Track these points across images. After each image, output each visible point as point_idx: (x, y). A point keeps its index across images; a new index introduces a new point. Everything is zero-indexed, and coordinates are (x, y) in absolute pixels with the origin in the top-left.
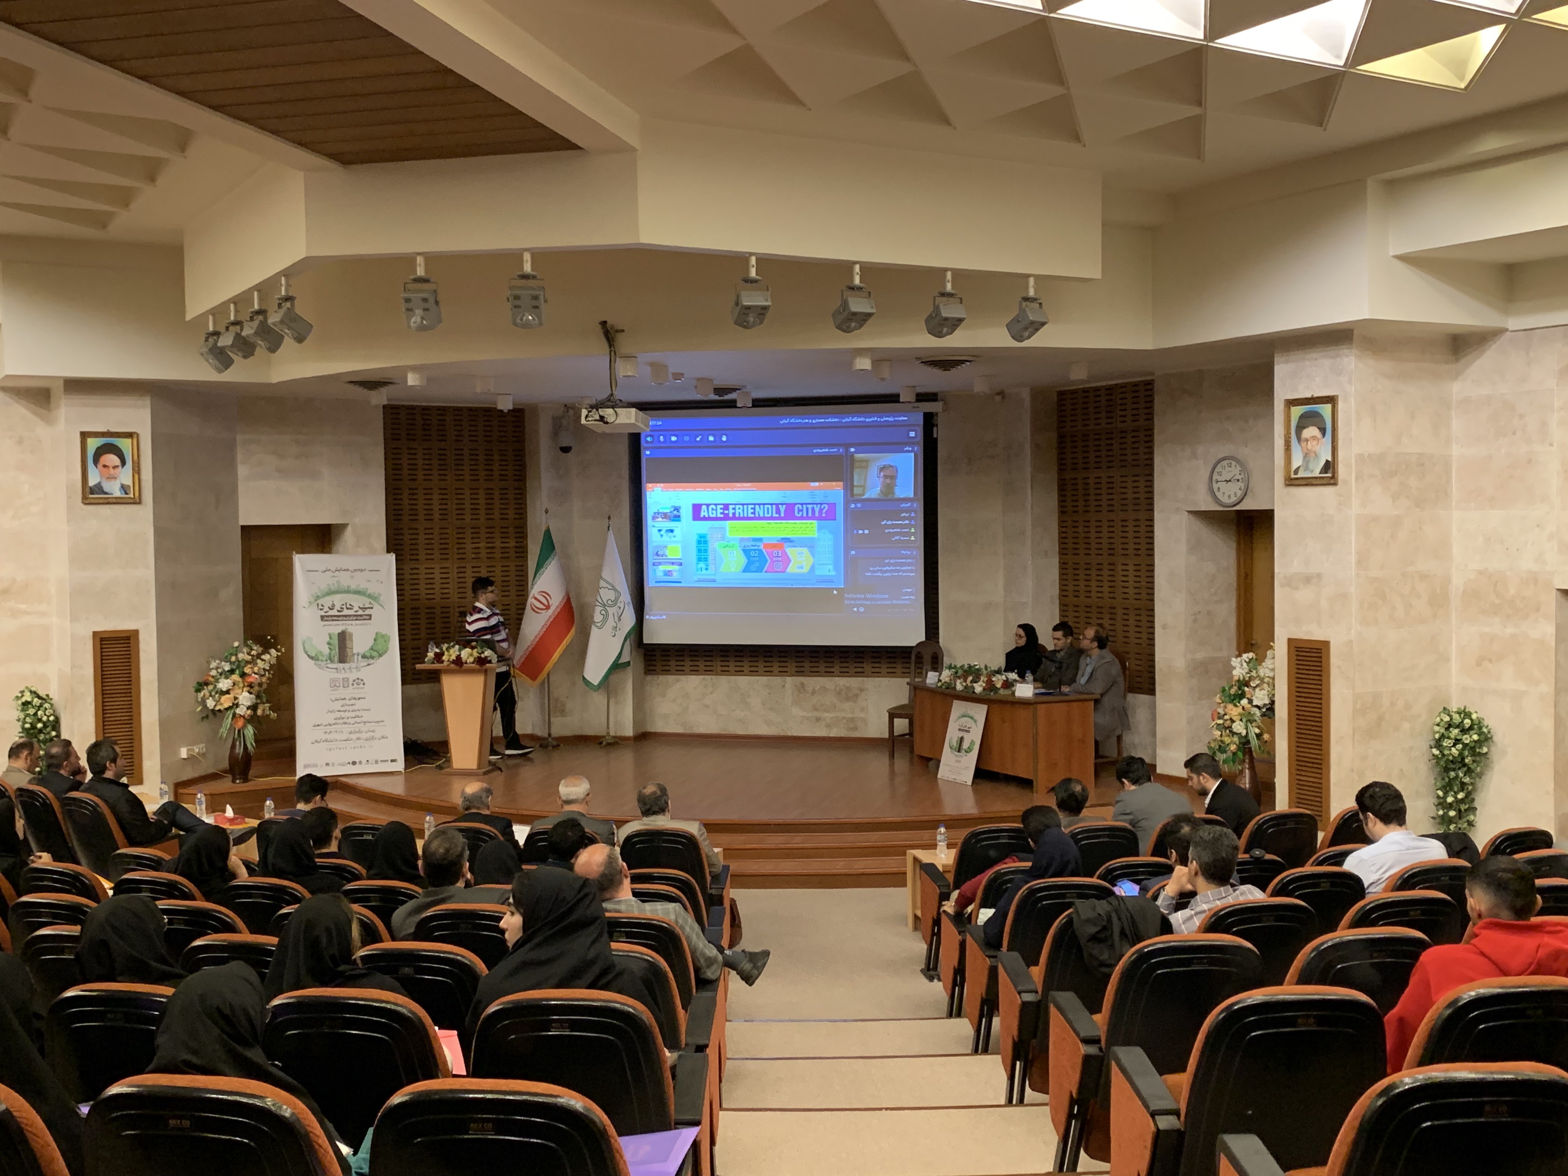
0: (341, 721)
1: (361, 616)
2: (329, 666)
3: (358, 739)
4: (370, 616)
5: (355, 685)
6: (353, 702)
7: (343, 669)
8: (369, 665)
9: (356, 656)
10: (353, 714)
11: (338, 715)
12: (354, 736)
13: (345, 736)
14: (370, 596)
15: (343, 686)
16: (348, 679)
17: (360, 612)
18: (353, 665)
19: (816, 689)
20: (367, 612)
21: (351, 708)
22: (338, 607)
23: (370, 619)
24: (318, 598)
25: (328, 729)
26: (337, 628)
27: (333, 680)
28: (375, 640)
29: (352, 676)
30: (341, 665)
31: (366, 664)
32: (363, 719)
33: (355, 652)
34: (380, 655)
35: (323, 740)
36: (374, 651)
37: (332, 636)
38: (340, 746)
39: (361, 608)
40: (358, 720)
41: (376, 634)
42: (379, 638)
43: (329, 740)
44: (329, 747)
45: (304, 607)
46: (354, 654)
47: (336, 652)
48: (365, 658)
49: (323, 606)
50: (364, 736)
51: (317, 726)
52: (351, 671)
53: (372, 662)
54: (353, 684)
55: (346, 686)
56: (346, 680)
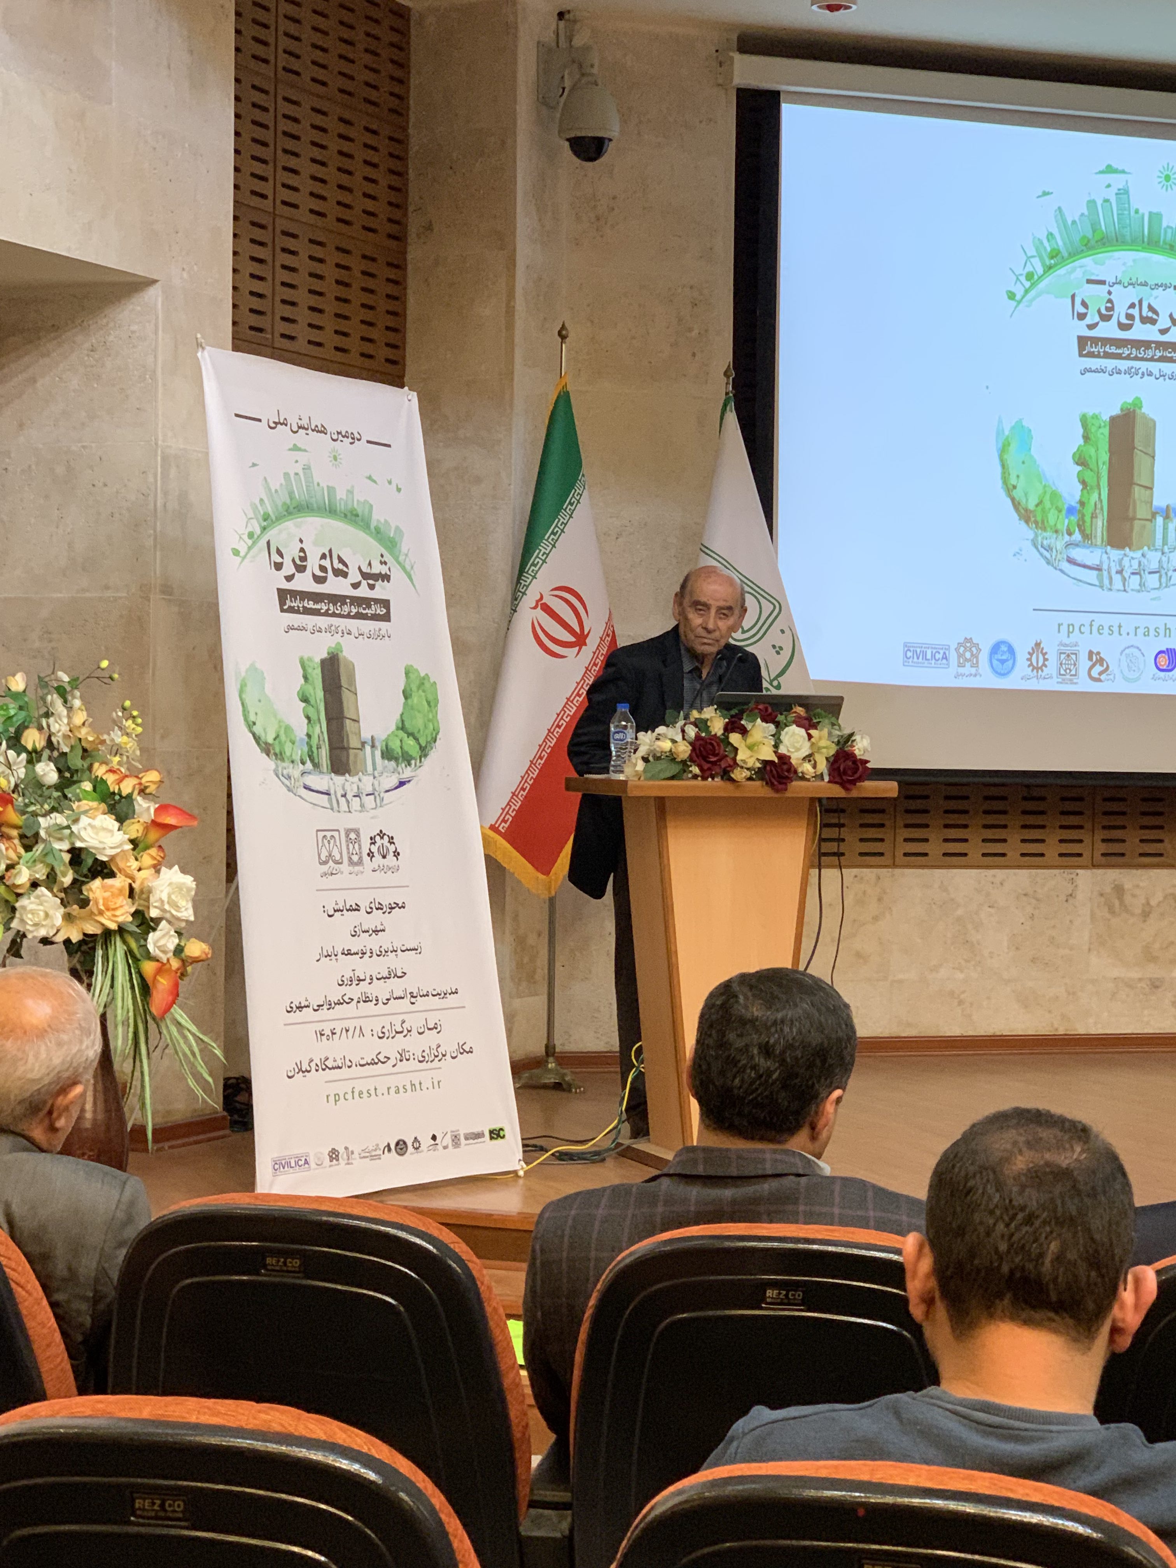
0: (354, 992)
1: (366, 602)
2: (308, 780)
3: (403, 1057)
4: (386, 603)
5: (378, 858)
6: (376, 919)
7: (344, 796)
8: (402, 784)
9: (368, 748)
10: (380, 966)
11: (347, 966)
12: (390, 1048)
13: (369, 1048)
14: (378, 534)
15: (350, 859)
16: (357, 832)
17: (363, 592)
18: (367, 782)
20: (381, 591)
21: (373, 943)
22: (313, 564)
23: (386, 618)
24: (268, 521)
25: (329, 1019)
26: (318, 639)
27: (326, 836)
28: (406, 695)
29: (368, 824)
30: (339, 780)
31: (394, 781)
32: (409, 984)
33: (366, 735)
34: (424, 751)
35: (313, 1065)
36: (410, 734)
37: (310, 670)
38: (360, 1085)
39: (366, 576)
40: (397, 986)
41: (407, 674)
42: (414, 687)
43: (330, 1063)
44: (333, 1089)
45: (236, 552)
46: (363, 744)
47: (321, 729)
48: (390, 759)
49: (281, 556)
50: (415, 1045)
51: (300, 1008)
52: (362, 806)
53: (407, 773)
54: (371, 855)
55: (355, 858)
56: (353, 836)
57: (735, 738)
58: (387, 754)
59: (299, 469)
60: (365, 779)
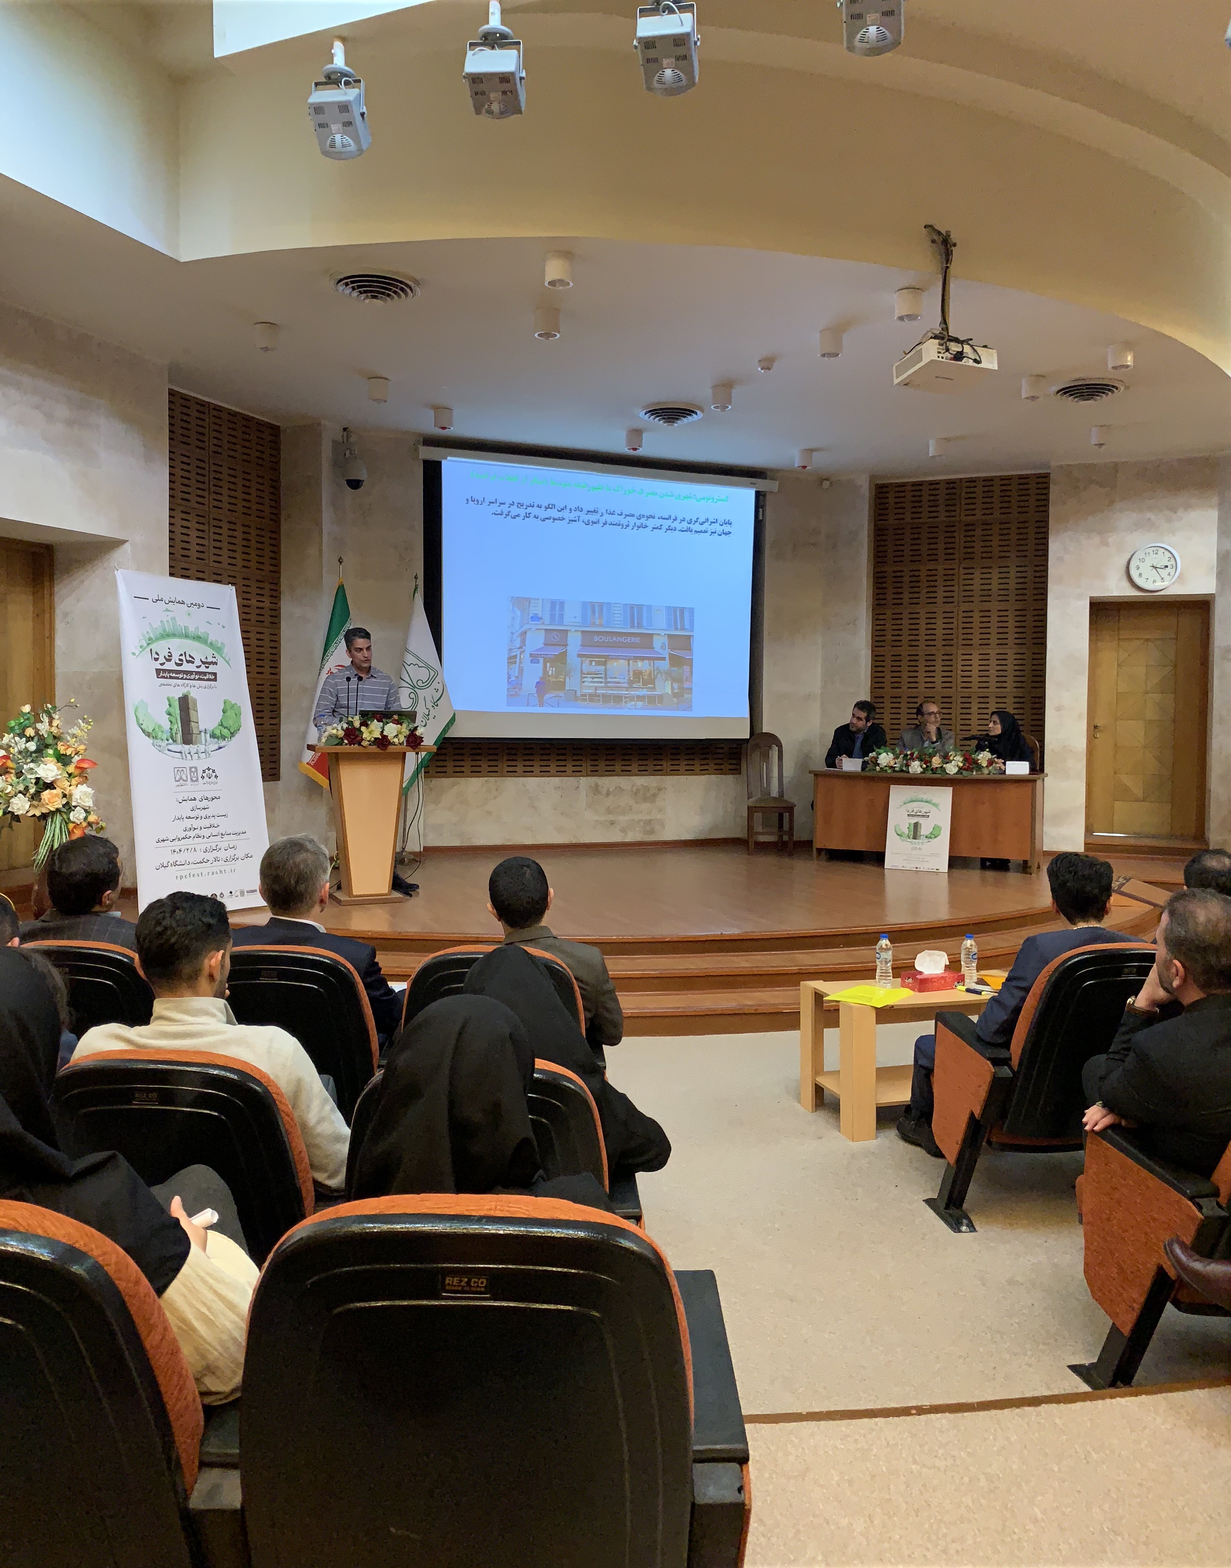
0: (192, 834)
1: (205, 674)
2: (170, 747)
3: (216, 860)
4: (215, 674)
5: (206, 779)
6: (205, 803)
7: (190, 753)
8: (220, 748)
9: (203, 734)
10: (207, 823)
11: (188, 823)
12: (210, 856)
13: (200, 856)
14: (211, 645)
15: (191, 779)
16: (196, 768)
17: (203, 669)
18: (202, 748)
19: (611, 790)
20: (212, 669)
21: (203, 813)
22: (175, 658)
23: (215, 680)
24: (150, 641)
25: (177, 845)
26: (177, 689)
27: (179, 770)
28: (224, 712)
29: (201, 765)
30: (187, 747)
31: (217, 747)
32: (221, 830)
33: (202, 728)
34: (233, 734)
35: (169, 864)
36: (225, 728)
37: (172, 702)
38: (196, 872)
39: (203, 663)
40: (214, 831)
41: (225, 703)
42: (228, 708)
43: (178, 863)
44: (179, 874)
45: (134, 654)
46: (201, 732)
47: (178, 726)
48: (214, 738)
49: (158, 655)
50: (222, 854)
51: (163, 841)
52: (199, 757)
53: (223, 743)
54: (203, 777)
55: (194, 779)
56: (193, 770)
57: (363, 729)
58: (213, 736)
59: (169, 618)
60: (200, 746)
